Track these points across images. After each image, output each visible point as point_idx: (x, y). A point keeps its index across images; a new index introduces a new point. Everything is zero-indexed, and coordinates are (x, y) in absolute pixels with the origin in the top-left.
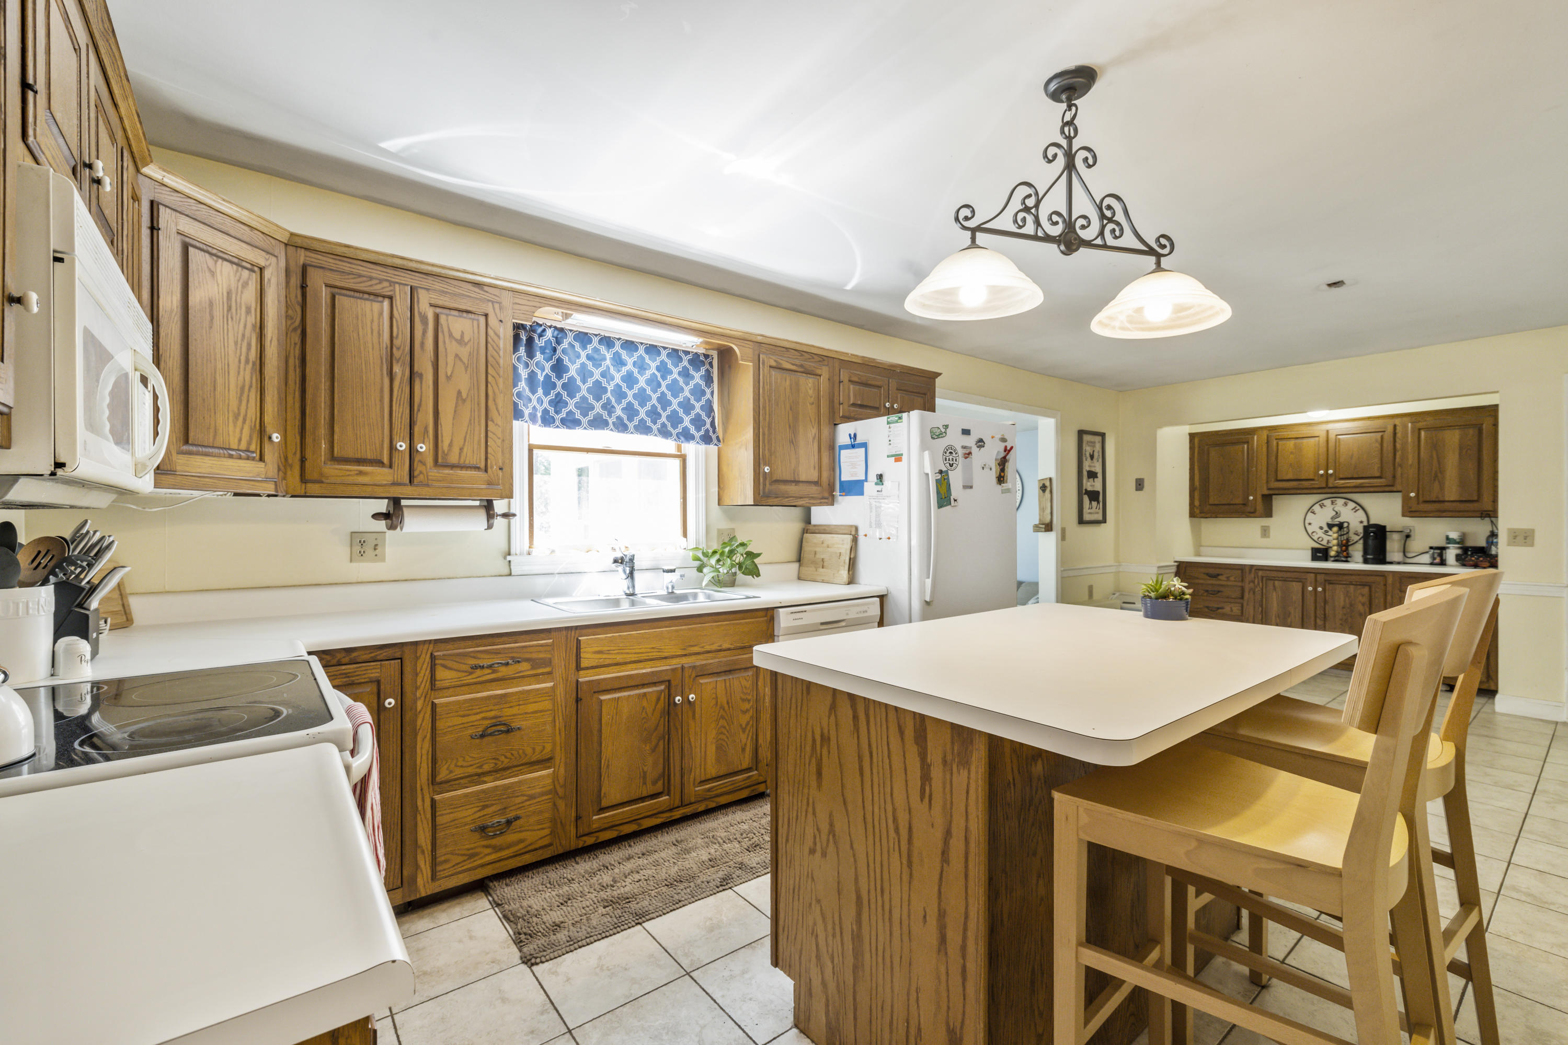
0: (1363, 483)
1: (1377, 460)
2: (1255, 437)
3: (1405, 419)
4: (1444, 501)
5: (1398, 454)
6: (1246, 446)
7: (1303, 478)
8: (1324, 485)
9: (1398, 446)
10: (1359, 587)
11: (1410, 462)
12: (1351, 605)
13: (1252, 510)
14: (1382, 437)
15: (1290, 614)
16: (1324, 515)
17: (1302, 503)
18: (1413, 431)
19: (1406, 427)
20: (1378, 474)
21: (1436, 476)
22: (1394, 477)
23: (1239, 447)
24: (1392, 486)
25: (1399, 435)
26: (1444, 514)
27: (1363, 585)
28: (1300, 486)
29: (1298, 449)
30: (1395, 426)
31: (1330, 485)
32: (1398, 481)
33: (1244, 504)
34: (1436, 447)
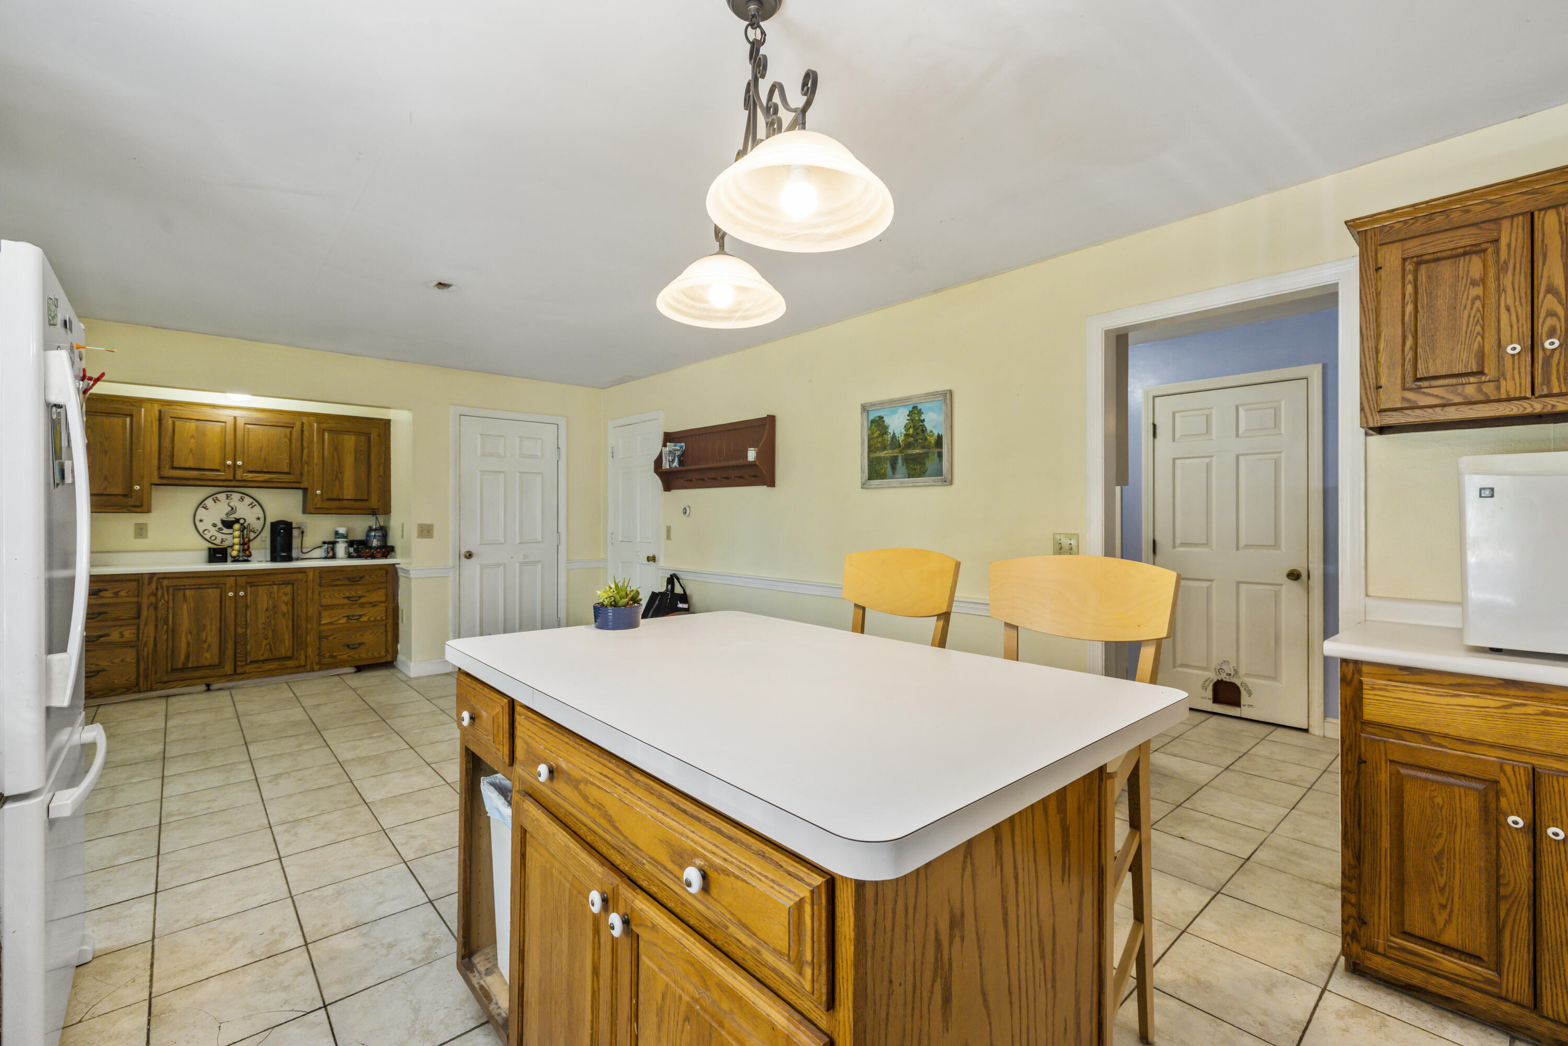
0: (272, 478)
1: (286, 456)
2: (143, 410)
3: (312, 419)
4: (343, 500)
5: (305, 451)
6: (128, 420)
7: (207, 467)
8: (231, 478)
9: (305, 444)
10: (283, 586)
11: (316, 461)
12: (275, 606)
13: (138, 504)
14: (291, 432)
15: (205, 626)
16: (217, 511)
17: (190, 497)
18: (318, 432)
19: (311, 426)
20: (287, 470)
21: (337, 476)
22: (301, 474)
23: (117, 421)
24: (300, 482)
25: (306, 433)
26: (343, 511)
27: (286, 583)
28: (203, 477)
29: (201, 433)
30: (303, 424)
31: (238, 477)
32: (305, 478)
33: (125, 495)
34: (337, 449)
